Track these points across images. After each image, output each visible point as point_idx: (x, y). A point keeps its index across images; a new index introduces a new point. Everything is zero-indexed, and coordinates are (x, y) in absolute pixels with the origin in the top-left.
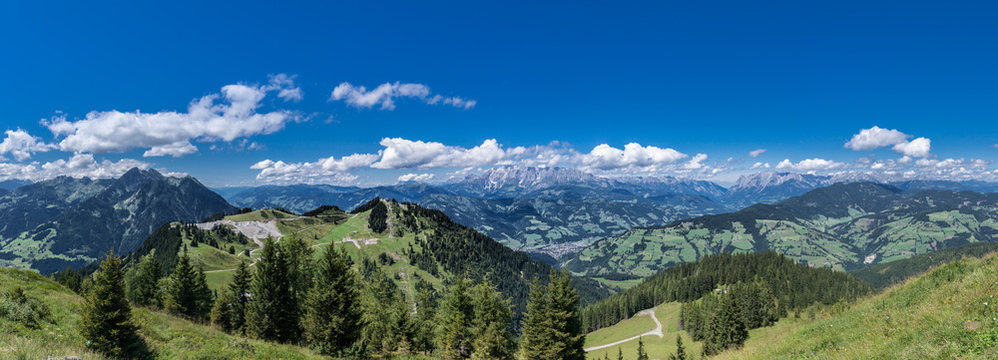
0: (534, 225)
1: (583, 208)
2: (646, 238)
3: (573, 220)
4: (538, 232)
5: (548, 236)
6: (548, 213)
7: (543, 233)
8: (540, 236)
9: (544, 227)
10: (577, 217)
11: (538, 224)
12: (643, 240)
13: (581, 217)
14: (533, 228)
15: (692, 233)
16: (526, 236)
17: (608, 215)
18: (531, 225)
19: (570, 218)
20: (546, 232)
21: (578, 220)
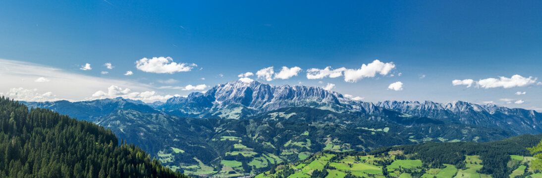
0: (237, 150)
1: (306, 133)
2: (332, 165)
3: (289, 148)
4: (240, 158)
5: (251, 164)
6: (261, 137)
7: (245, 160)
8: (240, 164)
9: (248, 153)
10: (295, 143)
11: (241, 150)
12: (327, 167)
13: (299, 144)
14: (234, 153)
15: (398, 163)
16: (223, 162)
17: (336, 143)
18: (233, 150)
19: (286, 145)
20: (250, 159)
21: (294, 147)
